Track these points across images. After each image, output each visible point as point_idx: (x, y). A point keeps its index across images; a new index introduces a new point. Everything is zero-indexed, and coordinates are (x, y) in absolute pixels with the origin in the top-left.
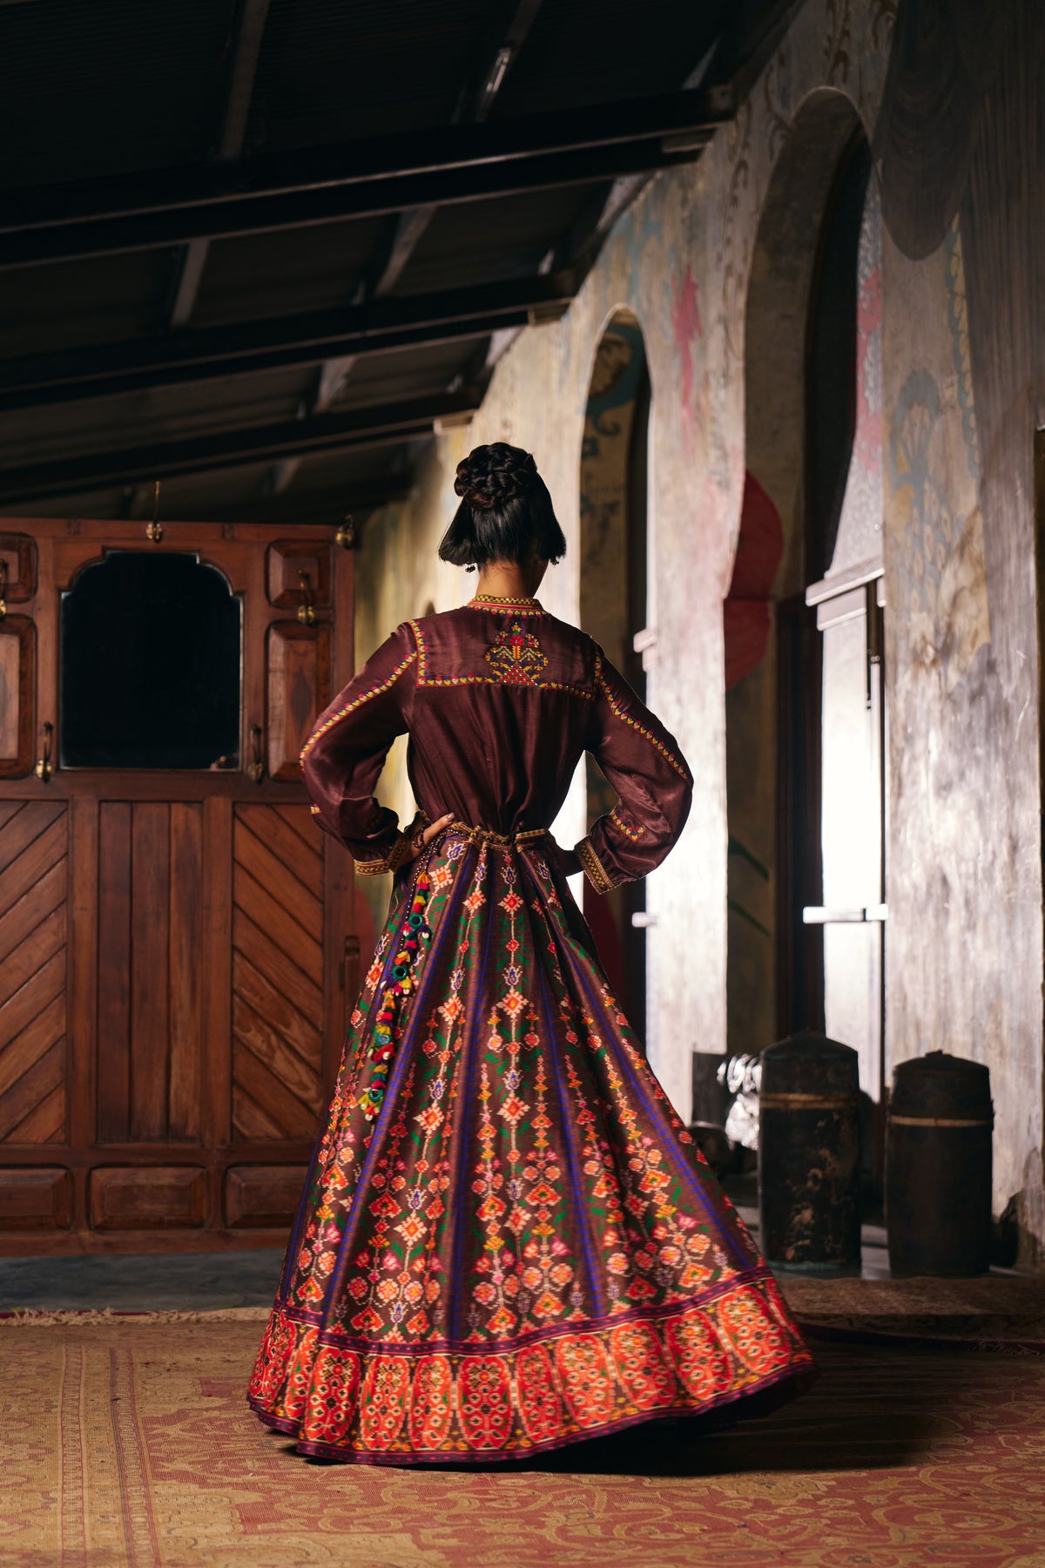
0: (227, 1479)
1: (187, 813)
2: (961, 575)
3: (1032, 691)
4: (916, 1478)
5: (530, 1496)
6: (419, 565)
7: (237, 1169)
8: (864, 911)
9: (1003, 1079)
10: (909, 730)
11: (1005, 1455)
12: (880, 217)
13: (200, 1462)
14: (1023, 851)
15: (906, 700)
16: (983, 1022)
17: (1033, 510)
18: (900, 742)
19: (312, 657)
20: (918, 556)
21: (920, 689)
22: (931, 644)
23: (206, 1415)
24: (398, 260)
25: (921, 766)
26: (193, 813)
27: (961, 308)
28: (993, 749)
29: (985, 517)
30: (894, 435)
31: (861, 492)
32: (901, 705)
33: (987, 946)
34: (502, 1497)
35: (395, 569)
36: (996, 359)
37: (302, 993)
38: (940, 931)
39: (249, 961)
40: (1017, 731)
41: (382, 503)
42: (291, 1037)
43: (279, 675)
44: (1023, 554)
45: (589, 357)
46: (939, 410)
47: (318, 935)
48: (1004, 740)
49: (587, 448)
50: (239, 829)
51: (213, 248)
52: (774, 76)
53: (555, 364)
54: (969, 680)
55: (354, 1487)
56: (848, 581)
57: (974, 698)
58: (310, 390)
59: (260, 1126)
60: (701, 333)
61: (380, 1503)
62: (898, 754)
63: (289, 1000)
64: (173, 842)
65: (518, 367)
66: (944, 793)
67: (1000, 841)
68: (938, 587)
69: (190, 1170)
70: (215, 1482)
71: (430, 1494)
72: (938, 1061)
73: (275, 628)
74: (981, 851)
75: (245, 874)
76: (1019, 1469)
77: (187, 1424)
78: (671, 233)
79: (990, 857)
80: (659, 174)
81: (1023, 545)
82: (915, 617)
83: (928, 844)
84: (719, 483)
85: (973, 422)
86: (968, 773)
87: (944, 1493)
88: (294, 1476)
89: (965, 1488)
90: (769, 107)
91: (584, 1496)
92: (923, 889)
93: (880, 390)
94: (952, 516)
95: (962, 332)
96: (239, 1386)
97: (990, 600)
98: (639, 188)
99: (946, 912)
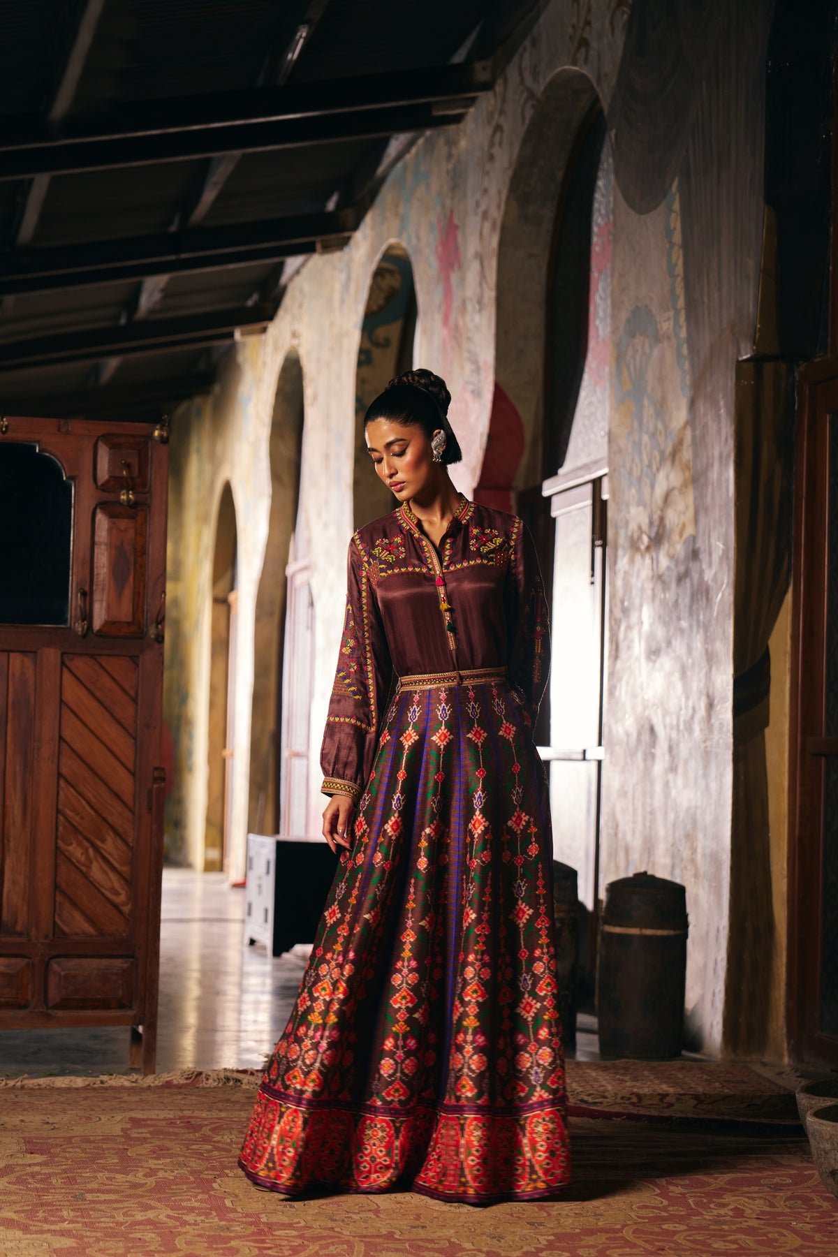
0: (46, 1227)
1: (23, 661)
2: (672, 477)
3: (729, 575)
4: (621, 1234)
5: (300, 1245)
6: (219, 448)
7: (58, 960)
8: (584, 751)
9: (697, 896)
10: (626, 604)
11: (694, 1216)
12: (612, 177)
13: (23, 1211)
14: (718, 708)
15: (624, 579)
16: (681, 849)
17: (733, 427)
18: (617, 613)
19: (131, 533)
20: (637, 460)
21: (636, 570)
22: (646, 534)
23: (29, 1170)
24: (209, 196)
25: (635, 634)
26: (28, 661)
27: (678, 256)
28: (695, 623)
29: (694, 430)
30: (619, 358)
31: (590, 404)
32: (619, 583)
33: (686, 786)
34: (276, 1246)
35: (198, 451)
36: (706, 299)
37: (116, 813)
38: (647, 772)
39: (73, 787)
40: (716, 608)
41: (189, 396)
42: (106, 851)
43: (103, 547)
44: (724, 461)
45: (366, 282)
46: (657, 339)
47: (130, 765)
48: (704, 615)
49: (363, 357)
50: (66, 675)
51: (54, 182)
52: (527, 55)
53: (338, 286)
54: (676, 565)
55: (153, 1235)
56: (578, 477)
57: (680, 579)
58: (132, 301)
59: (78, 924)
60: (460, 266)
61: (175, 1250)
62: (616, 623)
63: (105, 820)
64: (11, 685)
65: (306, 287)
66: (653, 657)
67: (699, 699)
68: (652, 486)
69: (18, 960)
70: (37, 1229)
71: (216, 1243)
72: (643, 881)
73: (101, 509)
74: (683, 706)
75: (72, 716)
76: (705, 1228)
77: (12, 1178)
78: (438, 181)
79: (690, 712)
80: (428, 133)
81: (724, 455)
82: (633, 510)
83: (639, 699)
84: (473, 392)
85: (685, 351)
86: (673, 642)
87: (644, 1248)
88: (102, 1225)
89: (661, 1244)
90: (522, 81)
91: (345, 1247)
92: (634, 735)
93: (609, 321)
94: (666, 427)
95: (678, 276)
96: (57, 1145)
97: (695, 499)
98: (411, 143)
99: (653, 756)
